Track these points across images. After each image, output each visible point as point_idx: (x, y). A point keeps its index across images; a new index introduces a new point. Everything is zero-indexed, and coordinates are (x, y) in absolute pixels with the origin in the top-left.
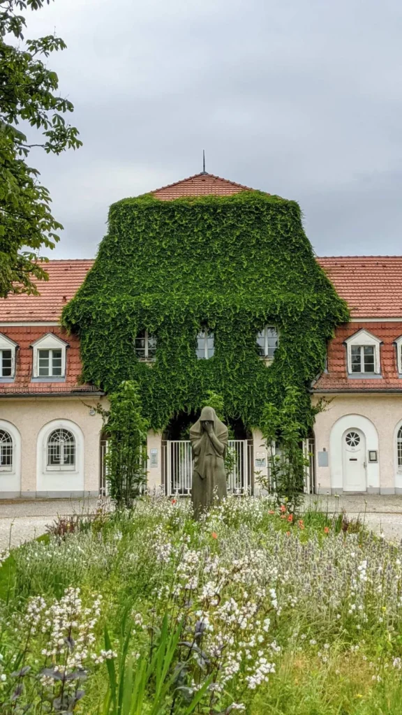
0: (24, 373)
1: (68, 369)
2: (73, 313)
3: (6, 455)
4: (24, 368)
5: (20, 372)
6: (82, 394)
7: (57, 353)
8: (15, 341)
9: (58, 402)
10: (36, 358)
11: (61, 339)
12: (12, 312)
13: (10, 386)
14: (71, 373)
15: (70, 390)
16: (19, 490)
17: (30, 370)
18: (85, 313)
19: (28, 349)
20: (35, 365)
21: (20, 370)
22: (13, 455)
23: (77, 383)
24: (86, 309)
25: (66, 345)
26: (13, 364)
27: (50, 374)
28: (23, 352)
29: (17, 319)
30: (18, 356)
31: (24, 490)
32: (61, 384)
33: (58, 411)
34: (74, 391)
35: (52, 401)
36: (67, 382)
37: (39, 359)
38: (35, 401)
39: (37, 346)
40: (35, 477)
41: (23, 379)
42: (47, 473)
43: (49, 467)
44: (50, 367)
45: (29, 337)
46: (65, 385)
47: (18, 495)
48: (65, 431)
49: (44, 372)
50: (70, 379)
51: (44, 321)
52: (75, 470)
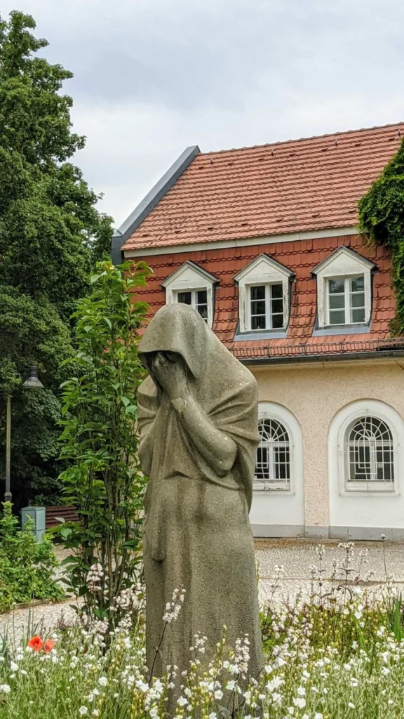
0: (302, 321)
1: (376, 309)
2: (374, 205)
3: (279, 463)
4: (303, 313)
5: (297, 319)
6: (394, 352)
7: (357, 283)
8: (288, 267)
9: (360, 369)
10: (323, 295)
11: (362, 256)
12: (285, 219)
13: (278, 344)
14: (380, 315)
15: (376, 345)
16: (301, 524)
17: (313, 315)
18: (395, 205)
19: (310, 279)
20: (320, 306)
21: (297, 316)
22: (290, 463)
23: (388, 335)
24: (397, 196)
25: (371, 266)
26: (286, 305)
27: (348, 320)
28: (303, 286)
29: (291, 229)
30: (294, 292)
31: (310, 523)
32: (362, 337)
33: (361, 385)
34: (382, 349)
35: (350, 369)
36: (373, 332)
37: (328, 294)
38: (321, 370)
39: (323, 273)
40: (327, 502)
41: (300, 332)
42: (347, 494)
43: (351, 484)
44: (348, 309)
45: (310, 258)
46: (368, 338)
47: (299, 532)
48: (376, 421)
49: (337, 318)
50: (377, 327)
51: (332, 228)
52: (393, 491)
